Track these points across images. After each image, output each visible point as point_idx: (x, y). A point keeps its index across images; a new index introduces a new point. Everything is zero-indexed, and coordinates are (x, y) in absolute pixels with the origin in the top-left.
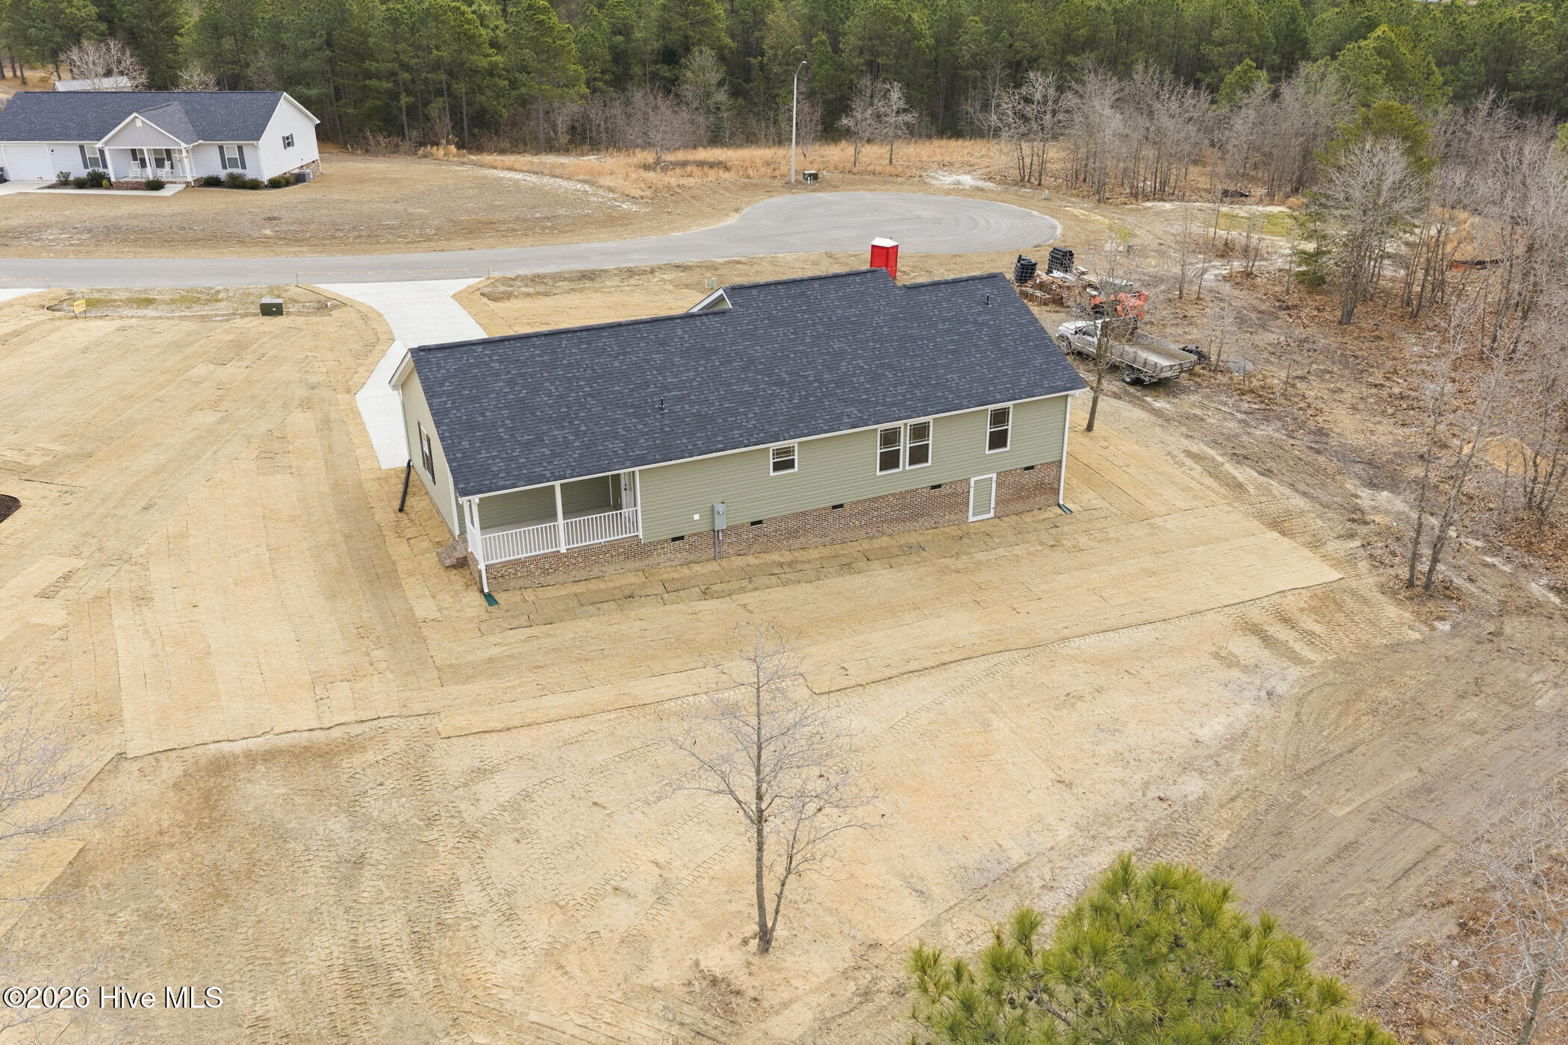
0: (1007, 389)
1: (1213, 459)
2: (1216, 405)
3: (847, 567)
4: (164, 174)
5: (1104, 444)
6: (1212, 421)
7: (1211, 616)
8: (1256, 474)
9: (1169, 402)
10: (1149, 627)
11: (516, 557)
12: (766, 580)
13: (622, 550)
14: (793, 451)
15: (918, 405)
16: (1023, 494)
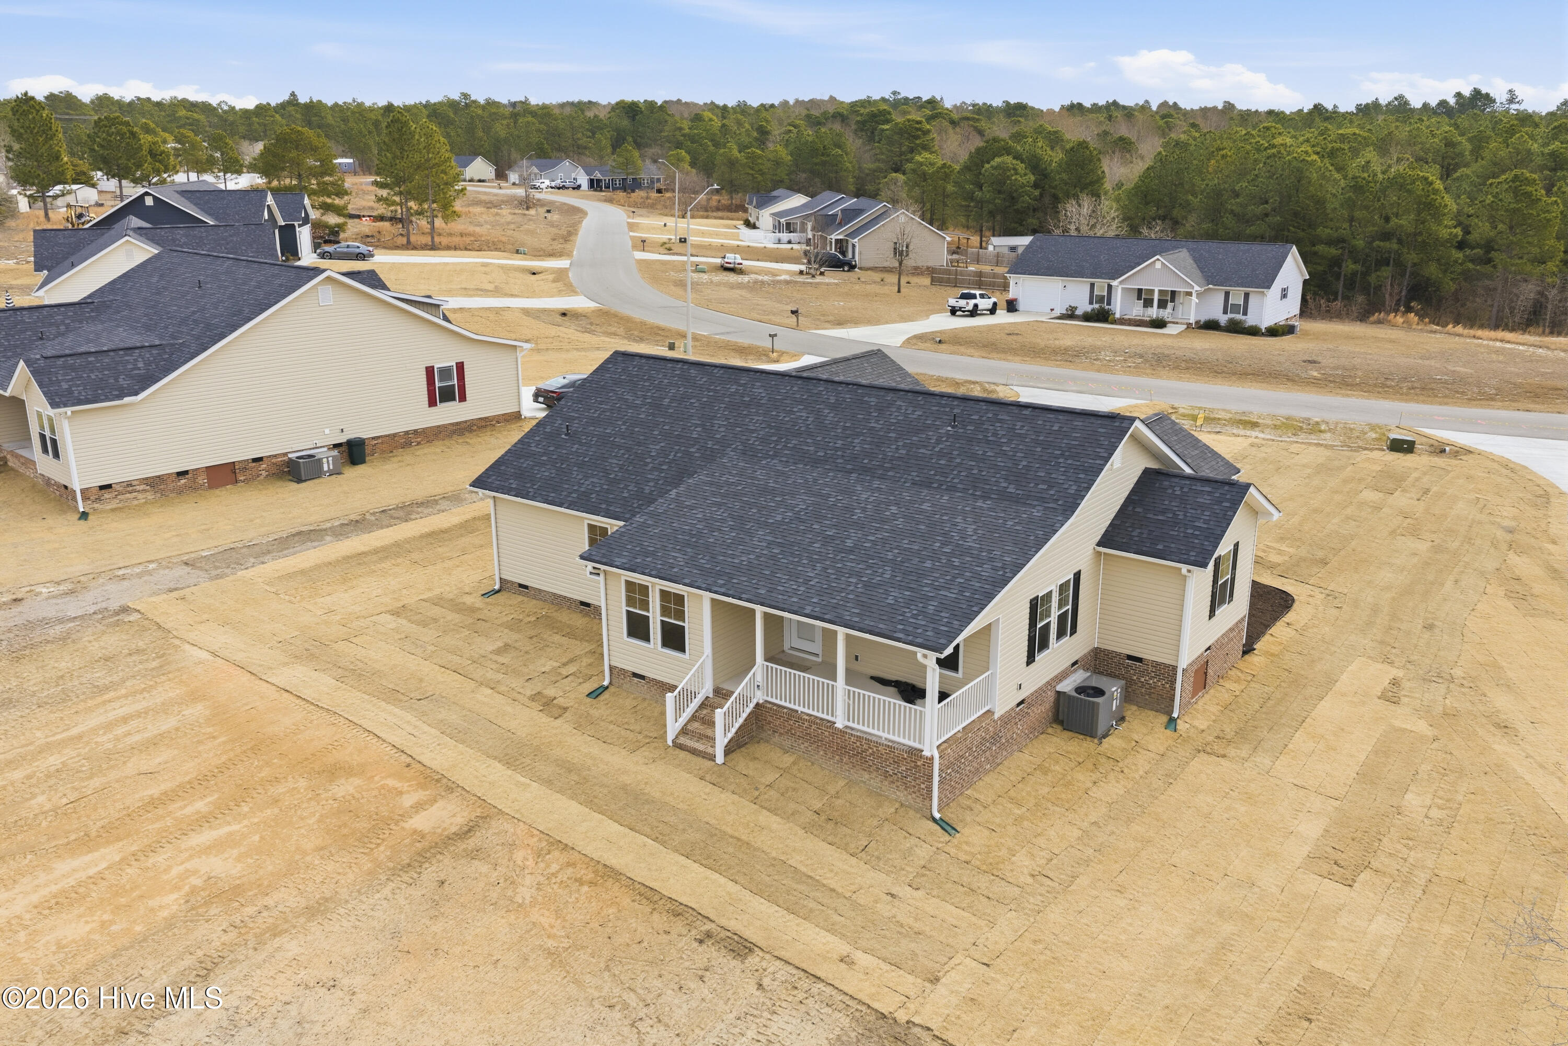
4: (1166, 314)
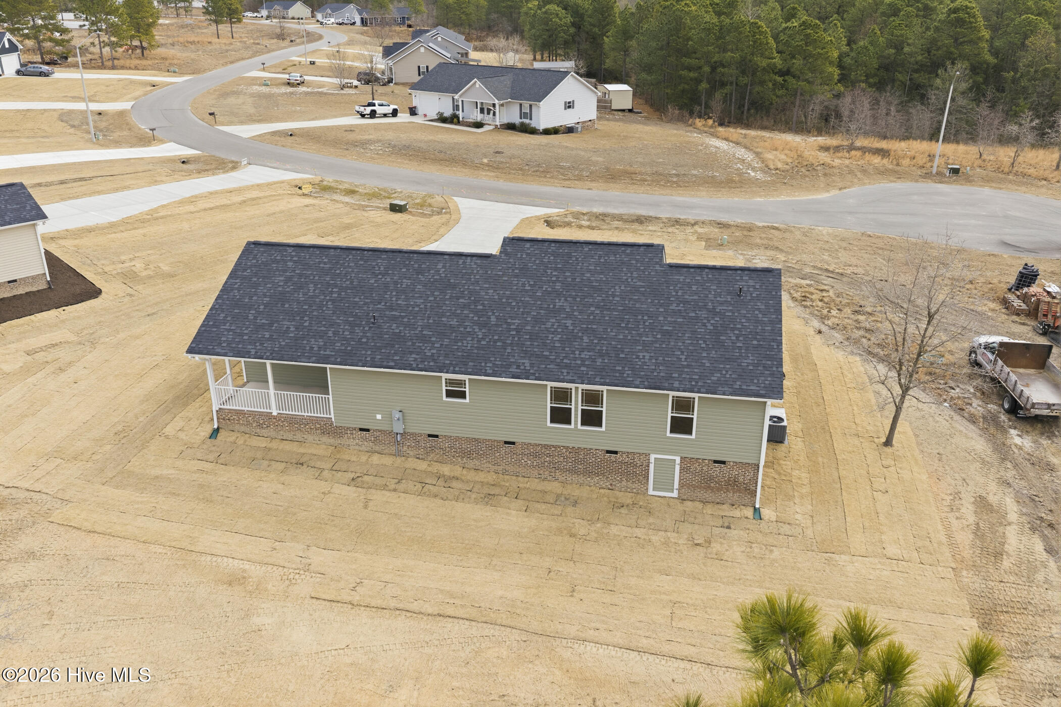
1: (1005, 515)
3: (489, 498)
4: (488, 118)
5: (888, 462)
8: (1040, 548)
9: (1035, 442)
11: (241, 408)
12: (411, 486)
13: (319, 426)
14: (465, 384)
15: (590, 373)
16: (712, 485)
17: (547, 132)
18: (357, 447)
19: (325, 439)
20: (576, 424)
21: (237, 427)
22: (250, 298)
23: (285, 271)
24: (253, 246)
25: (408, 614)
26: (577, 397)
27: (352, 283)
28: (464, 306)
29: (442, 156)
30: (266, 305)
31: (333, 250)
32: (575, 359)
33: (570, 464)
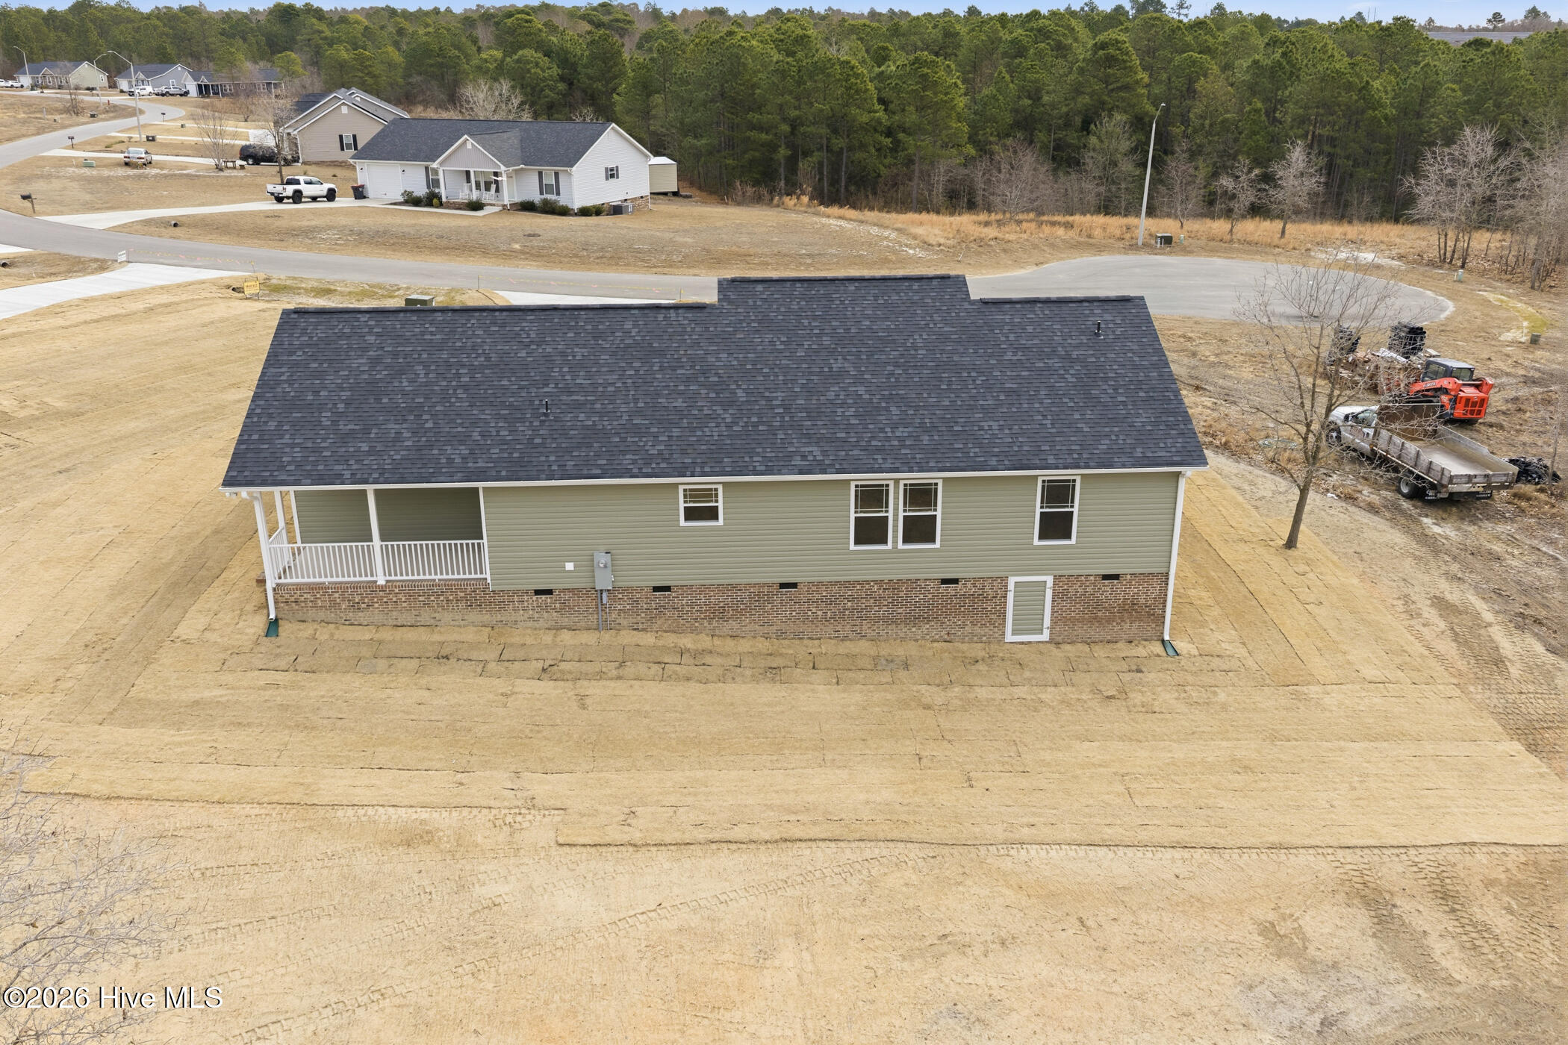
0: (1070, 452)
1: (1478, 615)
2: (1535, 543)
3: (773, 673)
4: (487, 196)
5: (1302, 568)
6: (1515, 563)
7: (1304, 858)
8: (1539, 648)
9: (1459, 529)
10: (1178, 854)
11: (318, 580)
12: (642, 668)
13: (462, 594)
14: (716, 495)
15: (918, 456)
16: (1100, 614)
17: (585, 212)
18: (530, 624)
19: (474, 616)
20: (895, 542)
21: (312, 613)
22: (316, 393)
23: (365, 350)
24: (296, 316)
25: (734, 847)
26: (896, 498)
27: (488, 358)
28: (688, 380)
29: (445, 242)
30: (348, 403)
31: (440, 314)
32: (888, 439)
33: (885, 608)
